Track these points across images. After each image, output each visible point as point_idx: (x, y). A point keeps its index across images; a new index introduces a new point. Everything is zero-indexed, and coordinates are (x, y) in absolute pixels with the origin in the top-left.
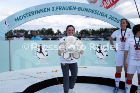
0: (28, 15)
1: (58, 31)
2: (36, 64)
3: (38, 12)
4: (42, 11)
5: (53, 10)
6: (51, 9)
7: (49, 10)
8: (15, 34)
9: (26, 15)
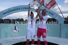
0: (10, 11)
1: (26, 19)
2: (13, 35)
3: (14, 10)
4: (16, 9)
5: (22, 9)
6: (21, 9)
7: (20, 9)
8: (5, 21)
9: (8, 12)
